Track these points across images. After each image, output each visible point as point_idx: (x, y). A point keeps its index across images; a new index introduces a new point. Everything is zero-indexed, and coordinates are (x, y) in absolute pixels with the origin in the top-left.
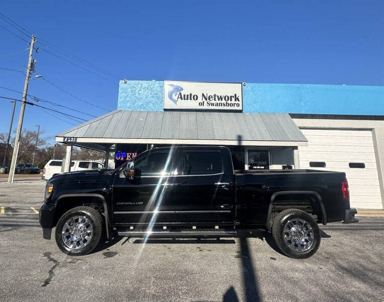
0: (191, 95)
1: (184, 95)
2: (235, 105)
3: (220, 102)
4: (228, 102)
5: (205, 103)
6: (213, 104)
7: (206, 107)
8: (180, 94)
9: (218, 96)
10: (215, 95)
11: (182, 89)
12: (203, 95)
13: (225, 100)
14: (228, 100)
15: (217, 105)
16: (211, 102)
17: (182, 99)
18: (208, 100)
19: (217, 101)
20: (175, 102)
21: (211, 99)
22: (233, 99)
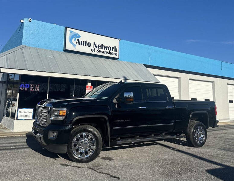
0: (86, 42)
1: (81, 42)
2: (115, 54)
3: (105, 50)
4: (110, 51)
5: (96, 50)
6: (100, 52)
7: (96, 53)
8: (78, 40)
9: (104, 46)
10: (102, 45)
11: (80, 36)
12: (94, 43)
13: (109, 49)
14: (110, 50)
15: (103, 52)
16: (99, 49)
17: (79, 44)
18: (97, 48)
19: (104, 50)
20: (74, 46)
21: (100, 48)
22: (114, 50)
